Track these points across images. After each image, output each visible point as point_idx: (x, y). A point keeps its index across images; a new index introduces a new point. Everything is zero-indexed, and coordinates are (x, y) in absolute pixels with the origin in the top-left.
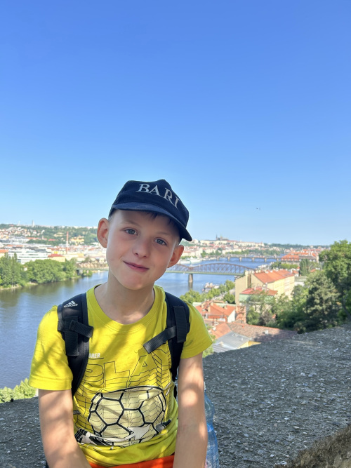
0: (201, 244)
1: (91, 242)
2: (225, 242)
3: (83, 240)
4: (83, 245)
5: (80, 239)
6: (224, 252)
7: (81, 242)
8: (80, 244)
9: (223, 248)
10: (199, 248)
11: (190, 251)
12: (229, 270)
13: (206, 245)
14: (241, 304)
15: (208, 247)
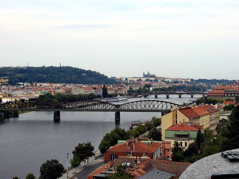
0: (128, 82)
1: (16, 81)
2: (153, 79)
3: (7, 80)
4: (7, 85)
5: (4, 79)
6: (151, 89)
7: (6, 82)
8: (5, 84)
9: (150, 85)
10: (126, 85)
11: (117, 89)
12: (156, 106)
13: (133, 82)
14: (167, 140)
15: (135, 84)
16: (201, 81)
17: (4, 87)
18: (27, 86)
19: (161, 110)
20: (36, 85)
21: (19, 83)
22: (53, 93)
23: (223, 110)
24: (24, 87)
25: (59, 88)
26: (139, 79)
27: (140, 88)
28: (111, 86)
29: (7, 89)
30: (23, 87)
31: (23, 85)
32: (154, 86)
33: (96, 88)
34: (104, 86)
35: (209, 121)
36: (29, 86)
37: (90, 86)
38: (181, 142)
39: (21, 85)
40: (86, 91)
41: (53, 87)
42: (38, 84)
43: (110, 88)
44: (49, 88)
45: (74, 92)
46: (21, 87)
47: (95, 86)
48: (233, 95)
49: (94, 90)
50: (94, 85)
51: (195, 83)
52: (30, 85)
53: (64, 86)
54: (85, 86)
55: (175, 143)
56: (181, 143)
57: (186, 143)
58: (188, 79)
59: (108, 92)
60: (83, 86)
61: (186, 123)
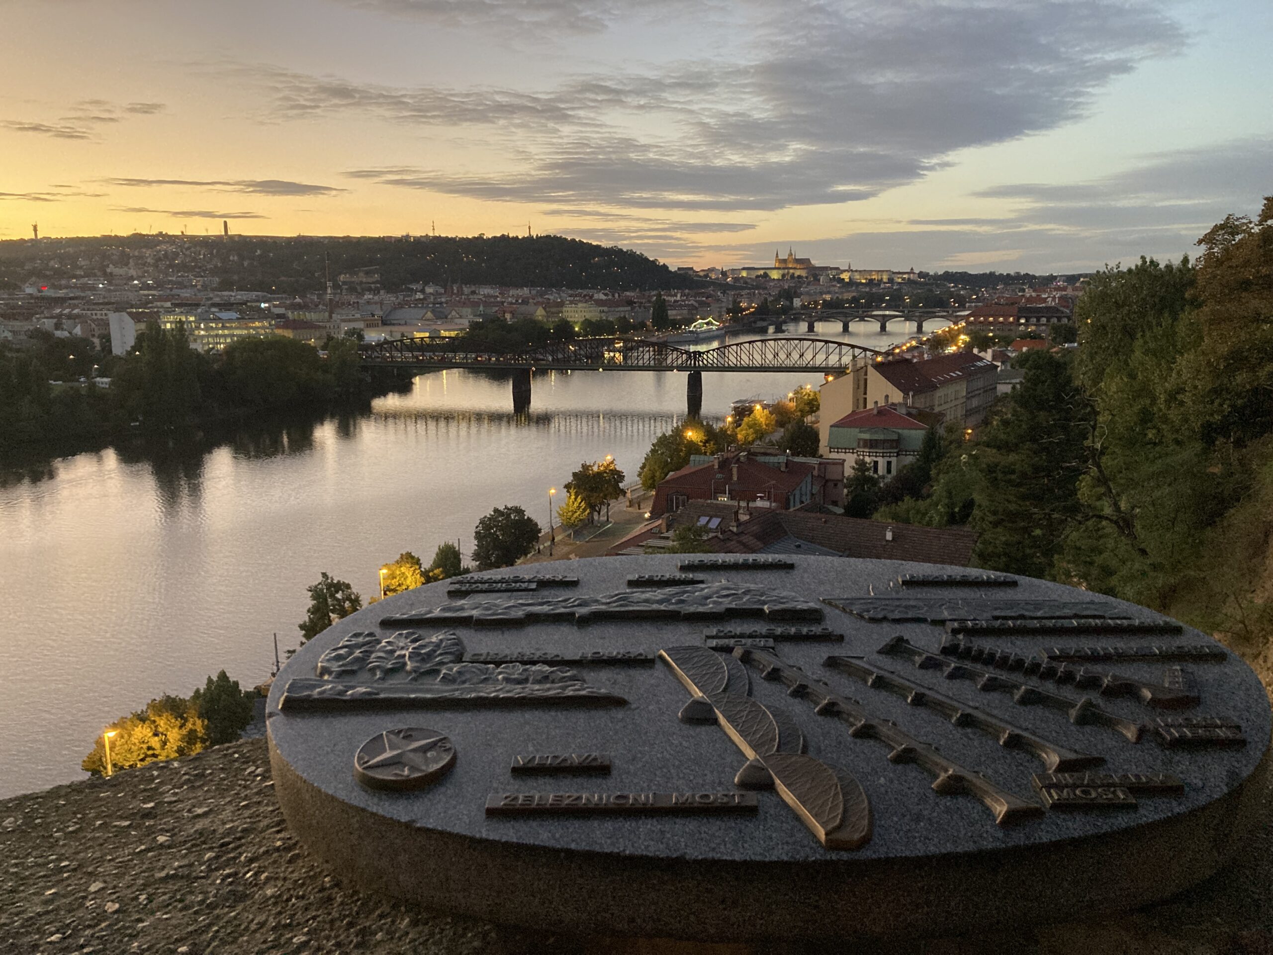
0: (730, 282)
1: (402, 281)
2: (804, 272)
3: (376, 276)
4: (376, 291)
5: (368, 273)
6: (797, 302)
7: (373, 283)
8: (370, 290)
9: (795, 292)
10: (724, 293)
11: (696, 305)
12: (808, 356)
13: (746, 283)
14: (834, 456)
15: (749, 289)
16: (949, 277)
17: (368, 296)
18: (436, 294)
19: (823, 368)
20: (460, 292)
21: (411, 286)
22: (508, 316)
23: (1009, 368)
24: (424, 299)
25: (525, 302)
26: (762, 272)
27: (766, 299)
28: (679, 295)
29: (376, 303)
30: (422, 297)
31: (423, 291)
32: (808, 293)
33: (635, 303)
34: (659, 295)
35: (964, 400)
36: (441, 294)
37: (617, 295)
38: (875, 459)
39: (416, 291)
40: (605, 309)
41: (510, 299)
42: (466, 290)
43: (676, 301)
44: (498, 302)
45: (570, 314)
46: (417, 297)
47: (633, 294)
48: (1044, 320)
49: (629, 308)
50: (628, 293)
51: (933, 284)
52: (442, 291)
53: (541, 296)
54: (602, 297)
55: (856, 463)
56: (876, 463)
57: (889, 463)
58: (912, 272)
59: (670, 312)
60: (596, 296)
61: (893, 404)
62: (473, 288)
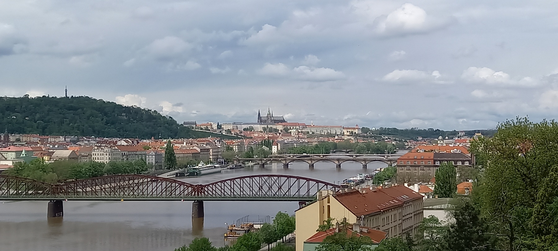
0: (224, 133)
6: (274, 149)
9: (273, 140)
10: (219, 141)
11: (199, 150)
13: (236, 134)
15: (239, 138)
16: (383, 131)
19: (296, 198)
20: (6, 140)
22: (46, 159)
26: (248, 126)
28: (185, 143)
33: (150, 148)
34: (169, 143)
35: (401, 222)
37: (135, 142)
40: (126, 153)
41: (48, 145)
42: (12, 138)
43: (182, 147)
44: (38, 148)
45: (97, 157)
47: (148, 141)
49: (146, 152)
50: (145, 141)
51: (372, 136)
53: (74, 143)
54: (123, 143)
59: (177, 156)
60: (119, 143)
61: (350, 225)
62: (17, 136)
